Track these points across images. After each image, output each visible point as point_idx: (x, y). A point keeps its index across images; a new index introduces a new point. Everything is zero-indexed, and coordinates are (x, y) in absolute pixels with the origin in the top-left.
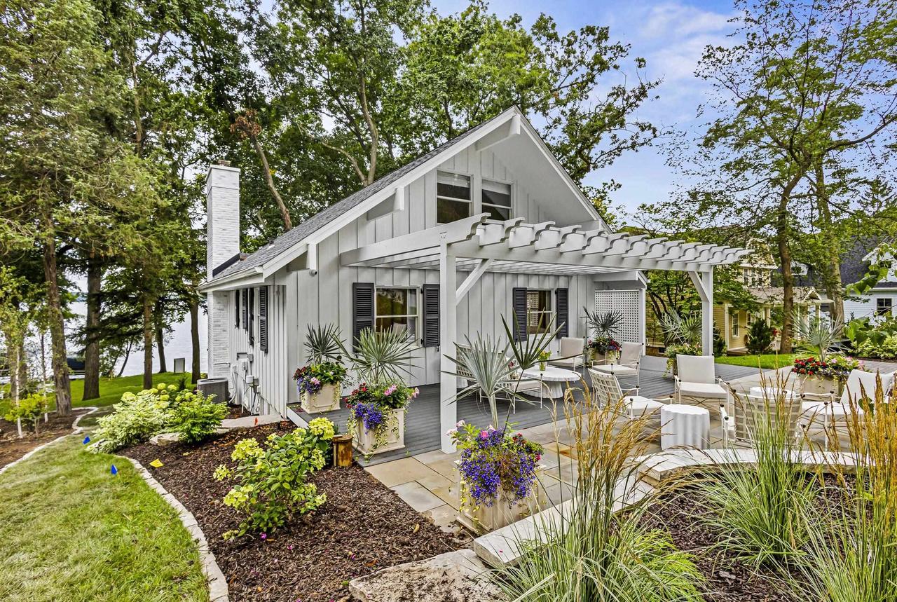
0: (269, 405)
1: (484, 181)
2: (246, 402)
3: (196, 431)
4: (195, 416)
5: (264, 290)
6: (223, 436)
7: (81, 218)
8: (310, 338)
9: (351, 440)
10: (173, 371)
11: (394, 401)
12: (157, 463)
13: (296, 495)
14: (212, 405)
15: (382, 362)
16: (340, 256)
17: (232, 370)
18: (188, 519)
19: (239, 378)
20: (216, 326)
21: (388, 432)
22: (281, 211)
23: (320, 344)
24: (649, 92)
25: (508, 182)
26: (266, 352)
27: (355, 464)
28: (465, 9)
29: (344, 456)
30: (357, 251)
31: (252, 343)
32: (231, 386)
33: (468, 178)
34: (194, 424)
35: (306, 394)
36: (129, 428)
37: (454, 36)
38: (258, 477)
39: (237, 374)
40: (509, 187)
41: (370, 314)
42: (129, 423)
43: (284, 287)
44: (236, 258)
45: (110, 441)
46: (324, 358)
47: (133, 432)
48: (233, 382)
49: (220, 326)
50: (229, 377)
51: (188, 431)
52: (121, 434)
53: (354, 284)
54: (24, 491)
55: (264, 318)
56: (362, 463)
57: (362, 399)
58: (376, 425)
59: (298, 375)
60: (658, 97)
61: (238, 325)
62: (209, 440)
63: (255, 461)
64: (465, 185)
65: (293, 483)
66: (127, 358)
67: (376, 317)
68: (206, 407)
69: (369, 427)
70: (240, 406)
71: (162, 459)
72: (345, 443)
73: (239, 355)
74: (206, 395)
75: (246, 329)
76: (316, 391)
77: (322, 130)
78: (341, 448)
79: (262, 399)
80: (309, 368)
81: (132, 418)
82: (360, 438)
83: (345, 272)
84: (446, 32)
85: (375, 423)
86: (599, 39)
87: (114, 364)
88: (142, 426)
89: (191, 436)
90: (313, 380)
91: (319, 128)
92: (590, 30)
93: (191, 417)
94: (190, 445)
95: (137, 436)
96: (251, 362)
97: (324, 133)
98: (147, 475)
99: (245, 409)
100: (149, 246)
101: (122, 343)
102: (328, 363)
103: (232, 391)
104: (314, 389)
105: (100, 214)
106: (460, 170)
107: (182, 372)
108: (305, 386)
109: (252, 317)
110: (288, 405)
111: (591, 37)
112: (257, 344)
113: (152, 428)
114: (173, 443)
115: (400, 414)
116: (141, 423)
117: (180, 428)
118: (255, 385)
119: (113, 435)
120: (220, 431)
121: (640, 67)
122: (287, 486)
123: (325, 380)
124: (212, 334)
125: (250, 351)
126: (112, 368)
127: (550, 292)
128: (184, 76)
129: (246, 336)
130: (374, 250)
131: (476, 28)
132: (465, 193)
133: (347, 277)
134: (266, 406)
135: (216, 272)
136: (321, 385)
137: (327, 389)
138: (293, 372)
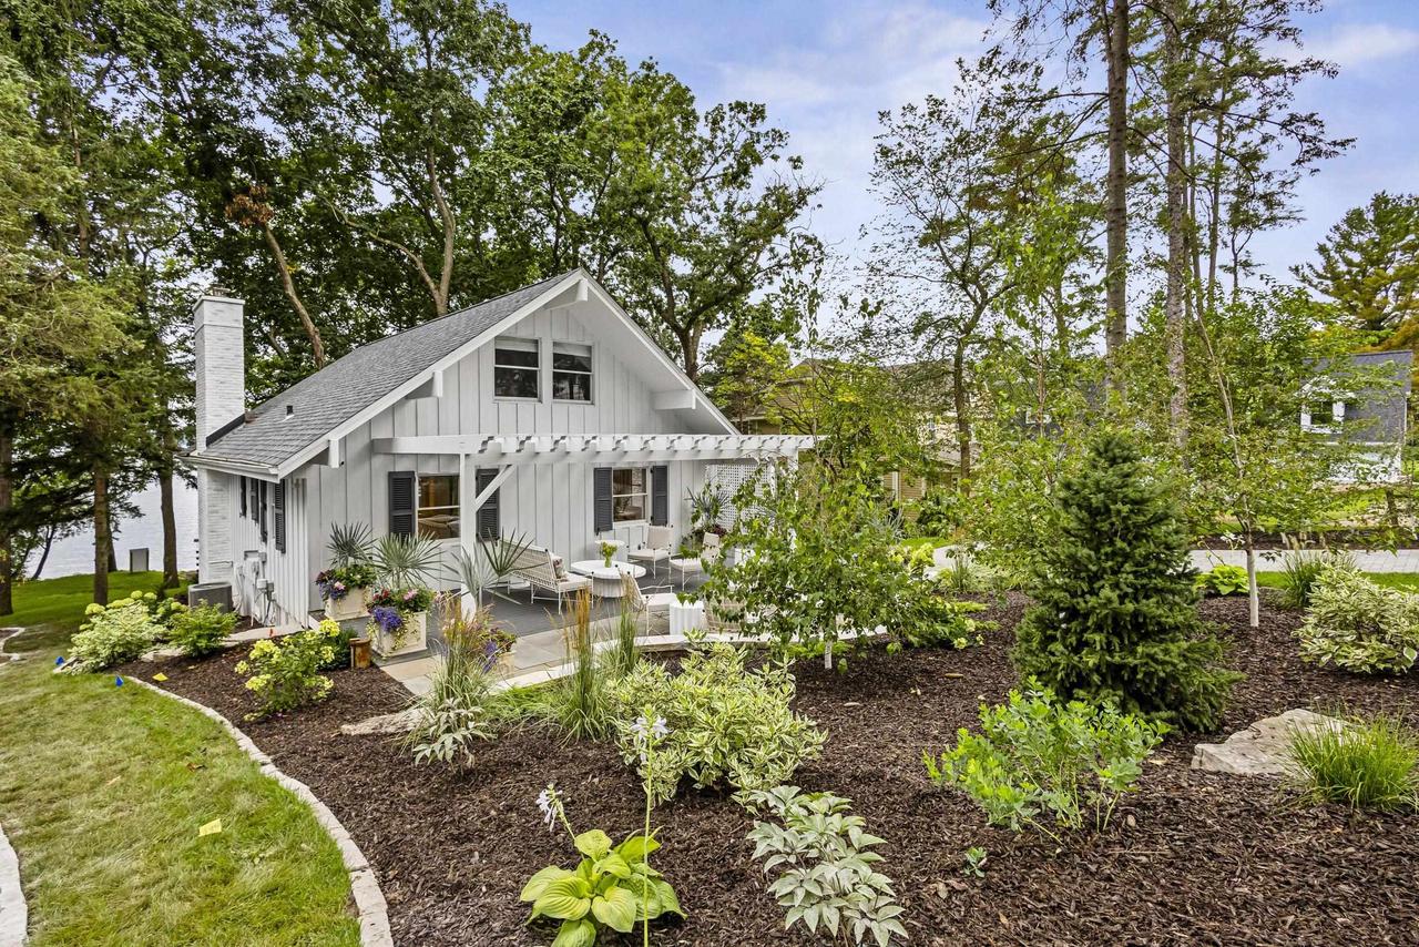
0: (287, 614)
1: (555, 344)
2: (257, 612)
3: (203, 643)
4: (200, 627)
5: (280, 489)
6: (234, 648)
7: (15, 370)
8: (336, 539)
9: (368, 643)
10: (128, 569)
11: (417, 604)
12: (160, 677)
13: (309, 682)
14: (219, 614)
15: (404, 568)
16: (372, 442)
17: (235, 570)
18: (210, 712)
19: (246, 582)
20: (212, 512)
21: (408, 635)
22: (307, 330)
23: (345, 545)
24: (809, 198)
25: (588, 343)
26: (283, 551)
27: (372, 665)
28: (584, 45)
29: (362, 658)
30: (390, 441)
31: (265, 539)
32: (235, 592)
33: (536, 342)
34: (199, 636)
35: (330, 601)
36: (114, 646)
37: (555, 105)
38: (276, 669)
39: (242, 576)
40: (589, 349)
41: (410, 506)
42: (114, 640)
43: (304, 480)
44: (241, 421)
45: (92, 660)
46: (351, 560)
47: (119, 650)
48: (238, 587)
49: (217, 512)
50: (231, 579)
51: (194, 643)
52: (105, 653)
53: (390, 474)
54: (20, 707)
55: (281, 512)
56: (379, 664)
57: (383, 604)
58: (395, 628)
59: (322, 580)
60: (820, 206)
61: (244, 513)
62: (216, 653)
63: (271, 656)
64: (533, 350)
65: (304, 673)
66: (47, 550)
67: (417, 508)
68: (214, 617)
69: (388, 630)
70: (249, 617)
71: (166, 673)
72: (362, 645)
73: (246, 554)
74: (211, 605)
75: (257, 520)
76: (341, 597)
77: (372, 200)
78: (359, 650)
79: (279, 607)
80: (333, 572)
81: (117, 633)
82: (380, 641)
83: (378, 461)
84: (543, 100)
85: (395, 627)
86: (753, 119)
87: (23, 559)
88: (128, 643)
89: (197, 649)
90: (337, 584)
91: (368, 198)
92: (741, 107)
93: (196, 629)
94: (195, 658)
95: (123, 655)
96: (264, 562)
97: (376, 206)
98: (153, 687)
99: (255, 621)
100: (109, 401)
101: (37, 527)
102: (356, 566)
103: (236, 599)
104: (339, 595)
105: (42, 363)
106: (523, 333)
107: (143, 569)
108: (328, 592)
109: (265, 507)
110: (309, 613)
111: (742, 116)
112: (272, 541)
113: (142, 645)
114: (173, 658)
115: (421, 617)
116: (129, 639)
117: (184, 641)
118: (268, 590)
119: (94, 653)
120: (229, 644)
121: (795, 167)
122: (299, 674)
123: (351, 584)
124: (206, 523)
125: (262, 548)
126: (21, 566)
127: (644, 471)
128: (146, 116)
129: (256, 529)
130: (408, 444)
131: (587, 95)
132: (532, 359)
133: (381, 466)
134: (283, 615)
135: (211, 440)
136: (347, 590)
137: (355, 595)
138: (316, 576)
